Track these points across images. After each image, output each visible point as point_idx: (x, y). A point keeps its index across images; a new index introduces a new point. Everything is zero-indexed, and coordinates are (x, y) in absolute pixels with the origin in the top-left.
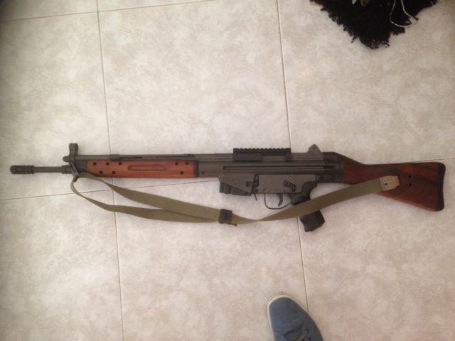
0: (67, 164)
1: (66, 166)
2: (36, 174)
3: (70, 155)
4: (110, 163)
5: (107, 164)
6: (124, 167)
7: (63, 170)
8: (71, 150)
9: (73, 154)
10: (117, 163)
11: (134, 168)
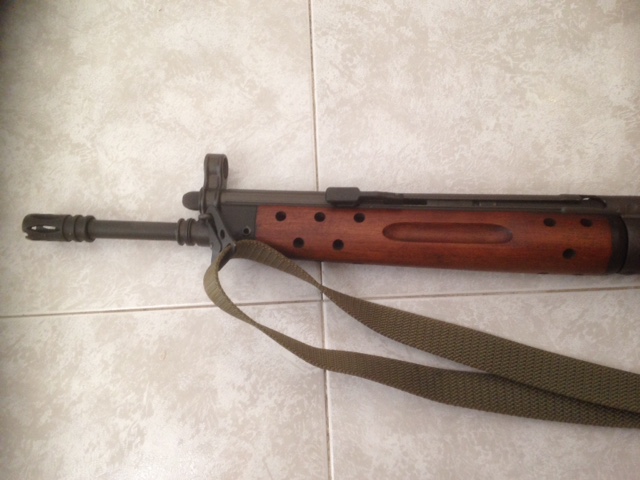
0: (195, 215)
1: (191, 221)
2: (98, 241)
3: (206, 189)
4: (328, 216)
5: (319, 218)
6: (371, 230)
7: (182, 234)
8: (208, 173)
9: (213, 184)
10: (350, 216)
11: (402, 233)
